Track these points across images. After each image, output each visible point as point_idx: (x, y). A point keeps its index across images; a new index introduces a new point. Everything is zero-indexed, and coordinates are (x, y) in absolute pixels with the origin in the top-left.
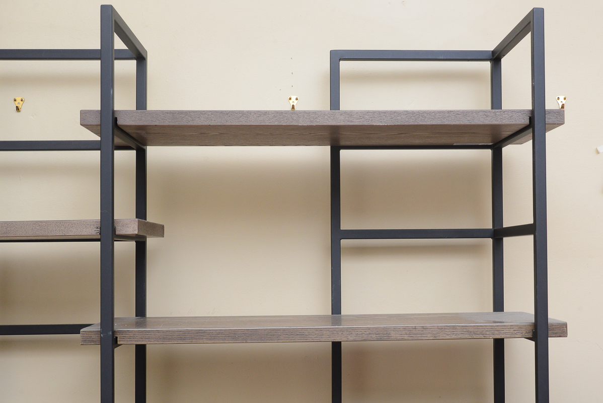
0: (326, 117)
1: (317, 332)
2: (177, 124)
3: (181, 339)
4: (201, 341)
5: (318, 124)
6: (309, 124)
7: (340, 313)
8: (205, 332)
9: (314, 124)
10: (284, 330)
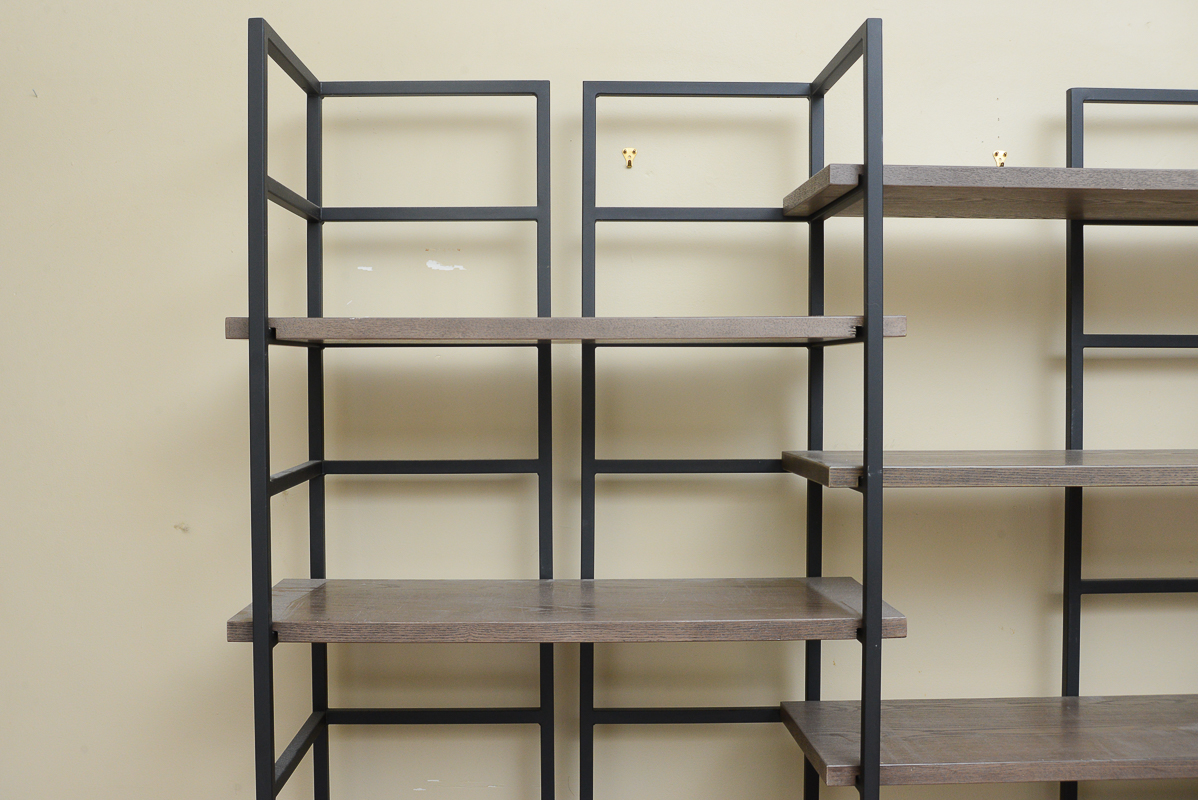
0: (1159, 178)
1: (1142, 473)
2: (960, 185)
3: (963, 480)
4: (989, 484)
5: (1148, 188)
6: (1136, 187)
7: (1082, 448)
8: (995, 471)
9: (1143, 188)
10: (1100, 469)
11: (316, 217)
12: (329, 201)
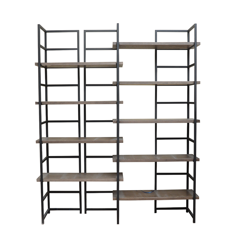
11: (46, 50)
12: (48, 47)
